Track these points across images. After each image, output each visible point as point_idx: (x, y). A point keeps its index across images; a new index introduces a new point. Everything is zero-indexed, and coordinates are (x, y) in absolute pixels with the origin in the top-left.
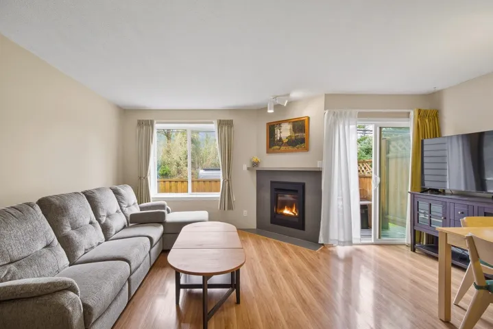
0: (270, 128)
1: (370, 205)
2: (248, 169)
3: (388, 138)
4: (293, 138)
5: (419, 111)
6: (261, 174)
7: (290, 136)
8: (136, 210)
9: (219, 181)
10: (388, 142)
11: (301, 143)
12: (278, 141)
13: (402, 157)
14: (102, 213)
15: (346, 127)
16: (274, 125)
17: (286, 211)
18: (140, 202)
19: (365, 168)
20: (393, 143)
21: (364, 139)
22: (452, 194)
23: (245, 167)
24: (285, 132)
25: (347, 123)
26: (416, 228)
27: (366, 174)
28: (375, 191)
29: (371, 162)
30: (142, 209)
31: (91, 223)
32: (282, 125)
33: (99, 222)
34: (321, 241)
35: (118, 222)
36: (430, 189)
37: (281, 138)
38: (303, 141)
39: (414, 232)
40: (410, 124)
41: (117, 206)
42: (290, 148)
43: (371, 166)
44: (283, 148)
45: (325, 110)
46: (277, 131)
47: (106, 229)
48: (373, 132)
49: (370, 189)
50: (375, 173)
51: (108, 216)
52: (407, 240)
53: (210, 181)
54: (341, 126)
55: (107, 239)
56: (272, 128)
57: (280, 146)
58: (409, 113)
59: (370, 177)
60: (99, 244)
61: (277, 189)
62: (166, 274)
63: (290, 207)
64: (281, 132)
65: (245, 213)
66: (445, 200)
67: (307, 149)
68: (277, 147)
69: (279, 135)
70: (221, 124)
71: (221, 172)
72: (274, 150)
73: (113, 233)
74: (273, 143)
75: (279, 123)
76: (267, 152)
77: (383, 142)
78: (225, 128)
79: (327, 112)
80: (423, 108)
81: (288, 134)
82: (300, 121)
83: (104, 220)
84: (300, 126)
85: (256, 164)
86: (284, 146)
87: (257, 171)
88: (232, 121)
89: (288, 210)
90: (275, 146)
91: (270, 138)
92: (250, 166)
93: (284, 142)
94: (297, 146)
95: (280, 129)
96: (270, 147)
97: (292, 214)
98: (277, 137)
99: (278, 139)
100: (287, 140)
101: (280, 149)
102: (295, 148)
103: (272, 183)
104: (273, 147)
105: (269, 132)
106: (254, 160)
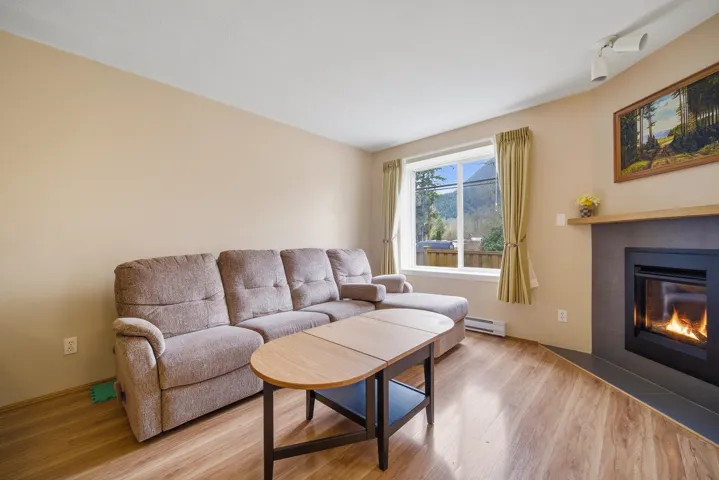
0: (623, 123)
2: (571, 222)
4: (692, 128)
6: (604, 232)
7: (681, 127)
12: (643, 147)
14: (299, 278)
16: (633, 112)
17: (675, 326)
23: (561, 220)
31: (276, 286)
32: (654, 105)
33: (291, 287)
35: (322, 291)
37: (652, 139)
42: (680, 158)
44: (659, 162)
46: (642, 124)
47: (297, 296)
51: (307, 282)
55: (297, 309)
57: (651, 159)
60: (280, 311)
63: (691, 315)
64: (651, 125)
68: (644, 163)
69: (646, 133)
72: (633, 171)
74: (632, 155)
75: (646, 105)
76: (618, 180)
78: (511, 148)
81: (674, 122)
85: (589, 211)
86: (662, 156)
87: (594, 226)
88: (527, 130)
89: (683, 323)
90: (637, 160)
91: (622, 145)
92: (574, 214)
93: (662, 146)
94: (703, 150)
95: (649, 118)
96: (624, 166)
97: (692, 336)
98: (642, 138)
99: (645, 141)
100: (670, 141)
101: (649, 166)
102: (698, 156)
103: (629, 251)
104: (632, 163)
105: (621, 132)
106: (583, 201)
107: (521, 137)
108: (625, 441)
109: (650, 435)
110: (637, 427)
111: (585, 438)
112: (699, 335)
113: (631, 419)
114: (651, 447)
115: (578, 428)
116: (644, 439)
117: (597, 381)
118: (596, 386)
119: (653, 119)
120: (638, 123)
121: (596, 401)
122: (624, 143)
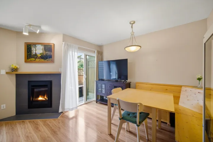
0: (27, 46)
1: (83, 87)
2: (7, 73)
3: (88, 60)
4: (45, 54)
5: (98, 51)
6: (20, 78)
7: (43, 53)
10: (89, 62)
11: (50, 58)
12: (33, 55)
13: (93, 68)
15: (73, 53)
16: (31, 45)
17: (40, 98)
19: (81, 72)
20: (90, 62)
21: (80, 61)
22: (106, 81)
23: (3, 72)
24: (39, 50)
25: (73, 51)
26: (98, 94)
27: (81, 74)
28: (85, 81)
29: (83, 69)
32: (37, 46)
34: (60, 111)
36: (101, 79)
37: (36, 54)
38: (50, 57)
39: (97, 96)
40: (95, 55)
42: (42, 60)
43: (83, 71)
45: (63, 42)
48: (84, 59)
49: (83, 81)
50: (85, 74)
52: (95, 99)
54: (71, 52)
56: (29, 48)
57: (36, 58)
58: (95, 51)
59: (83, 76)
61: (33, 86)
63: (43, 95)
64: (36, 50)
66: (105, 83)
67: (53, 61)
68: (34, 59)
69: (34, 52)
72: (31, 60)
74: (30, 56)
75: (35, 44)
76: (26, 62)
77: (87, 61)
79: (64, 43)
80: (99, 50)
81: (41, 52)
82: (49, 45)
84: (49, 48)
85: (14, 70)
86: (38, 59)
87: (17, 75)
89: (42, 97)
90: (32, 58)
91: (27, 52)
92: (9, 71)
93: (38, 56)
94: (47, 60)
95: (35, 48)
96: (28, 58)
97: (44, 99)
98: (33, 52)
99: (34, 54)
100: (40, 55)
101: (35, 60)
102: (46, 61)
103: (29, 82)
104: (30, 58)
105: (27, 49)
106: (13, 66)
108: (39, 130)
109: (43, 125)
110: (39, 126)
111: (31, 137)
112: (45, 99)
113: (37, 125)
114: (44, 127)
115: (28, 137)
116: (42, 127)
117: (23, 122)
118: (24, 123)
119: (36, 49)
120: (32, 48)
121: (27, 127)
122: (28, 52)
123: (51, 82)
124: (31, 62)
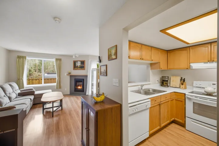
2: (67, 75)
4: (81, 66)
8: (19, 91)
9: (56, 79)
14: (7, 93)
17: (79, 87)
18: (20, 89)
23: (66, 74)
24: (79, 64)
30: (21, 91)
31: (4, 96)
33: (7, 96)
35: (14, 96)
38: (83, 67)
41: (12, 91)
42: (80, 69)
44: (78, 69)
46: (76, 63)
47: (10, 98)
51: (9, 94)
53: (51, 79)
55: (10, 102)
56: (75, 62)
60: (9, 103)
61: (76, 81)
62: (36, 110)
65: (66, 89)
67: (84, 69)
69: (77, 65)
70: (57, 60)
71: (56, 75)
73: (13, 99)
74: (75, 67)
75: (77, 61)
76: (74, 70)
78: (58, 61)
82: (83, 61)
83: (8, 95)
85: (70, 73)
87: (70, 76)
88: (61, 59)
91: (74, 65)
92: (68, 74)
93: (78, 67)
102: (82, 69)
103: (75, 79)
106: (69, 72)
107: (60, 60)
112: (81, 88)
123: (84, 79)
124: (76, 70)
